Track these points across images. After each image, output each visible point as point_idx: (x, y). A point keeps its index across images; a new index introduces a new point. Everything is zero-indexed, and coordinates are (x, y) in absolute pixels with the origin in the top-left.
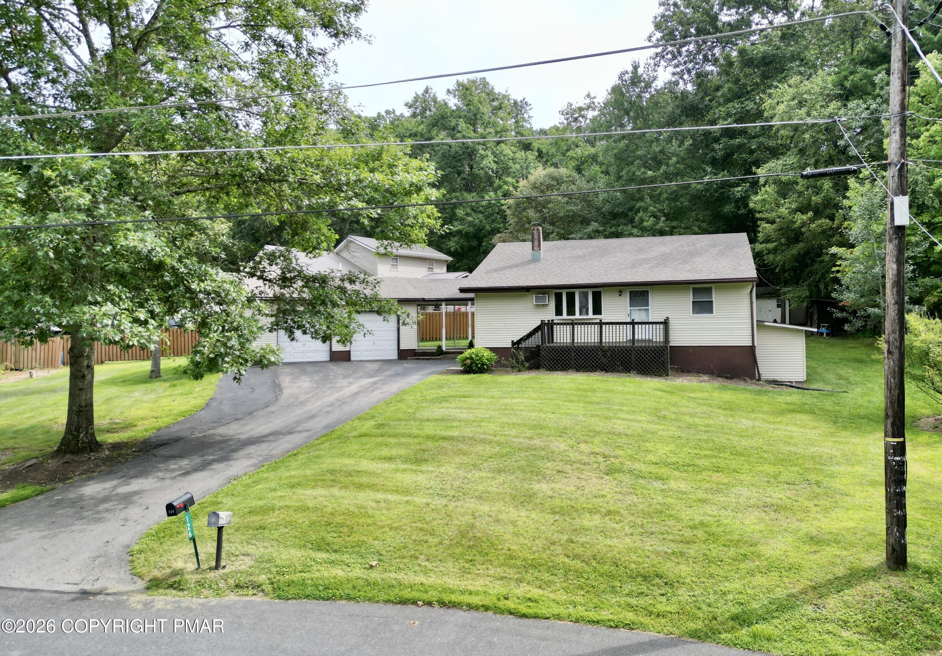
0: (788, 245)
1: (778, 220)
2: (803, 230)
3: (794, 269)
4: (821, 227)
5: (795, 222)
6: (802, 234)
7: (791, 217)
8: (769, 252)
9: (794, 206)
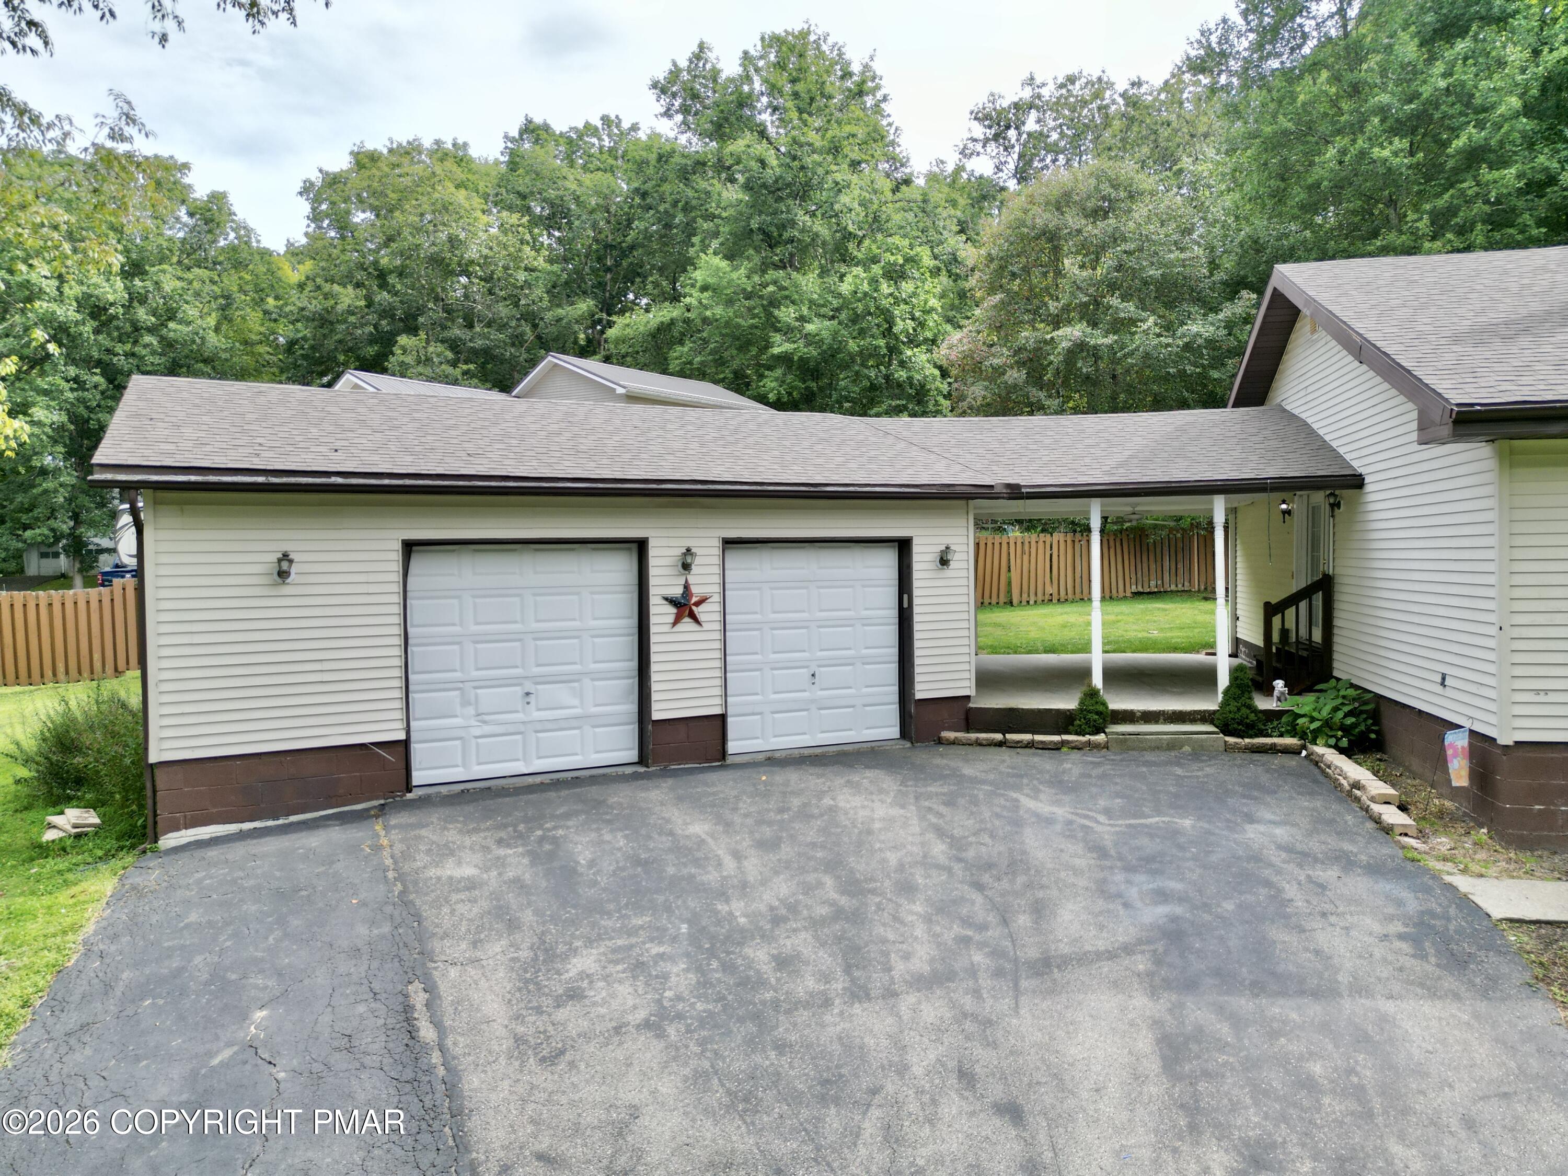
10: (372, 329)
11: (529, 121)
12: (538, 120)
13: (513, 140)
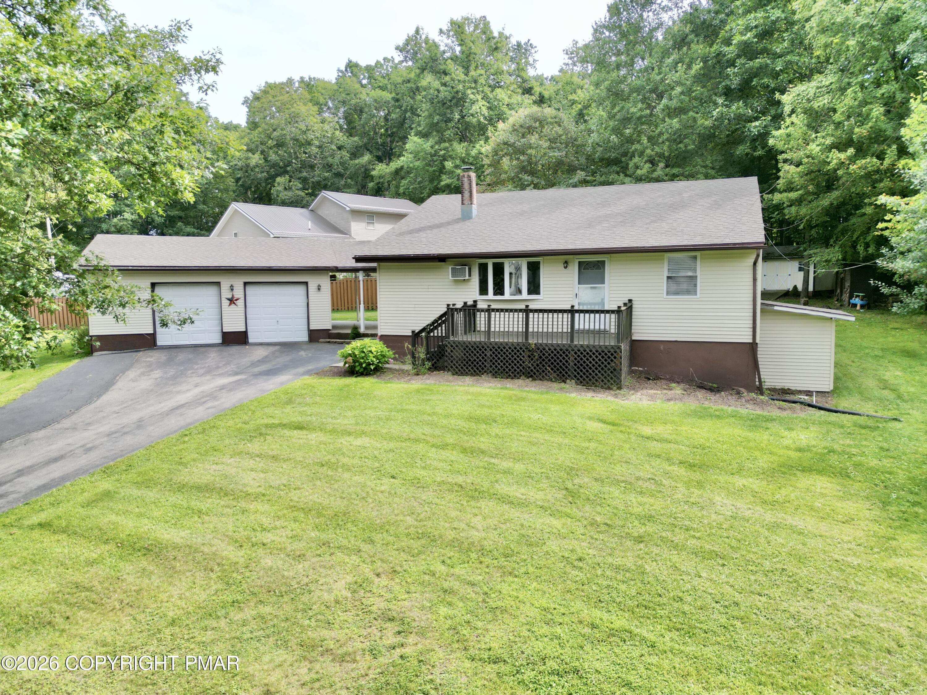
0: (817, 195)
1: (806, 160)
2: (840, 172)
3: (824, 225)
4: (866, 168)
5: (829, 163)
6: (838, 179)
7: (823, 157)
8: (792, 203)
9: (829, 141)
10: (265, 174)
11: (350, 62)
12: (354, 60)
13: (342, 72)
